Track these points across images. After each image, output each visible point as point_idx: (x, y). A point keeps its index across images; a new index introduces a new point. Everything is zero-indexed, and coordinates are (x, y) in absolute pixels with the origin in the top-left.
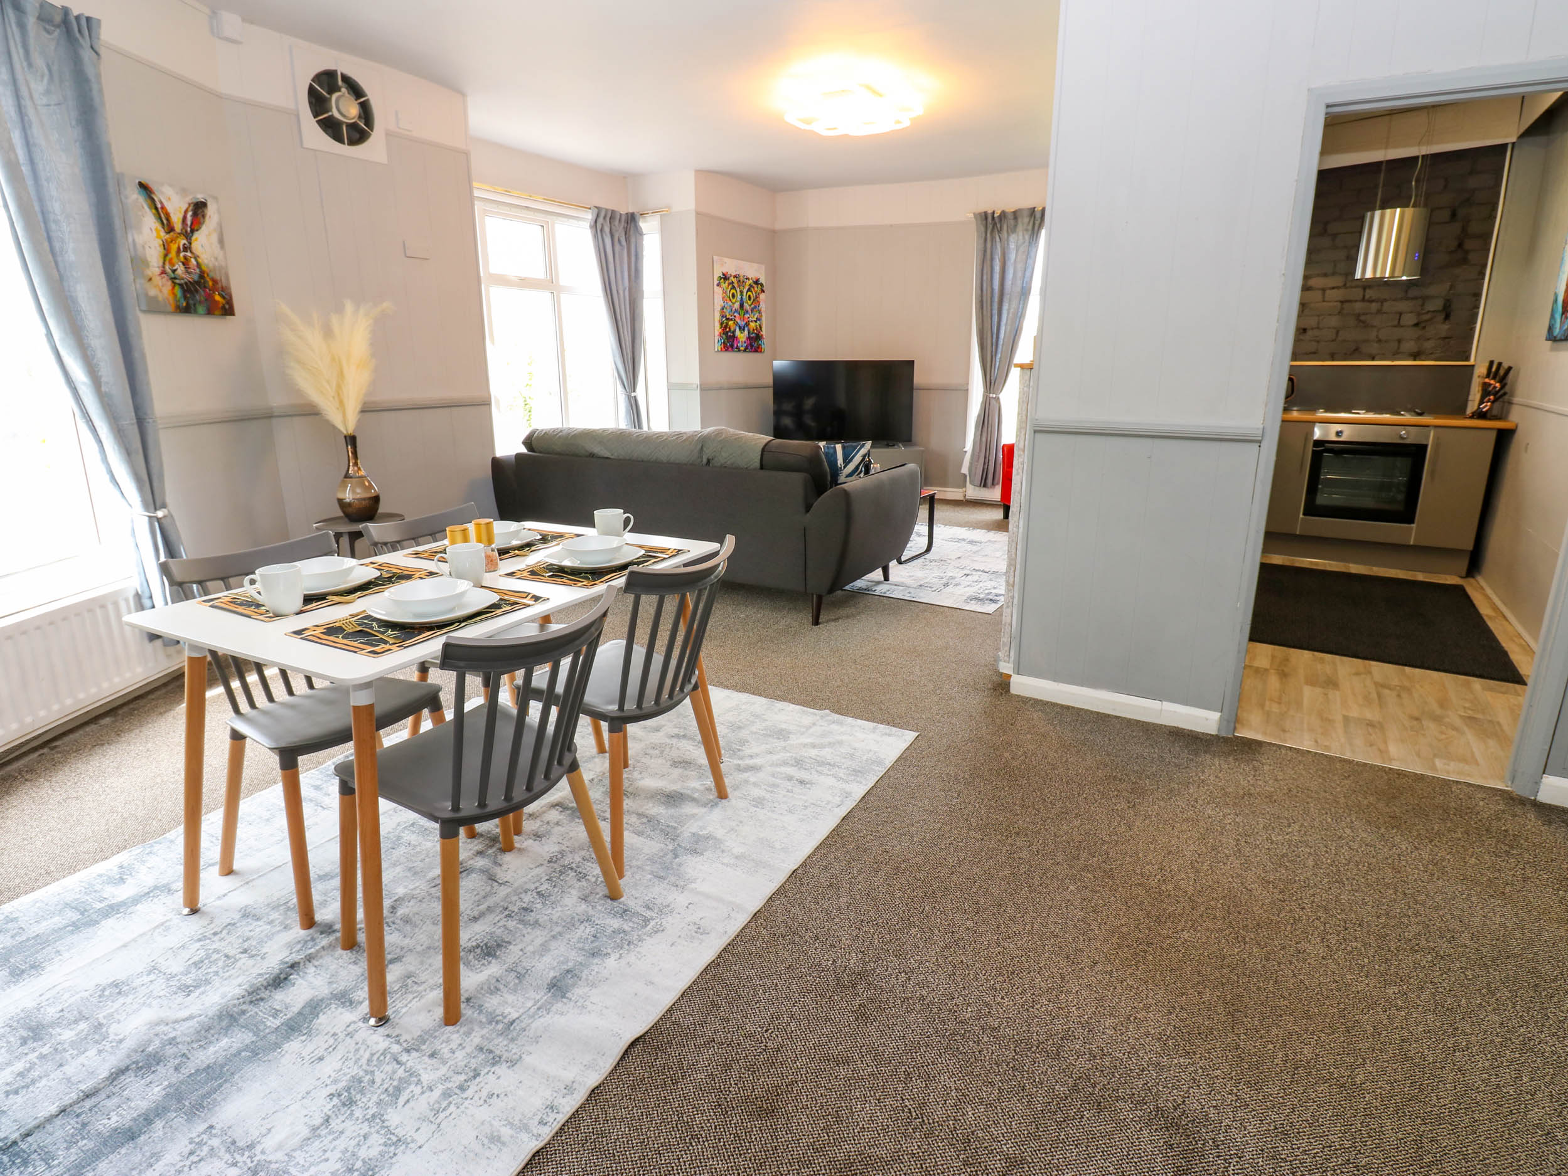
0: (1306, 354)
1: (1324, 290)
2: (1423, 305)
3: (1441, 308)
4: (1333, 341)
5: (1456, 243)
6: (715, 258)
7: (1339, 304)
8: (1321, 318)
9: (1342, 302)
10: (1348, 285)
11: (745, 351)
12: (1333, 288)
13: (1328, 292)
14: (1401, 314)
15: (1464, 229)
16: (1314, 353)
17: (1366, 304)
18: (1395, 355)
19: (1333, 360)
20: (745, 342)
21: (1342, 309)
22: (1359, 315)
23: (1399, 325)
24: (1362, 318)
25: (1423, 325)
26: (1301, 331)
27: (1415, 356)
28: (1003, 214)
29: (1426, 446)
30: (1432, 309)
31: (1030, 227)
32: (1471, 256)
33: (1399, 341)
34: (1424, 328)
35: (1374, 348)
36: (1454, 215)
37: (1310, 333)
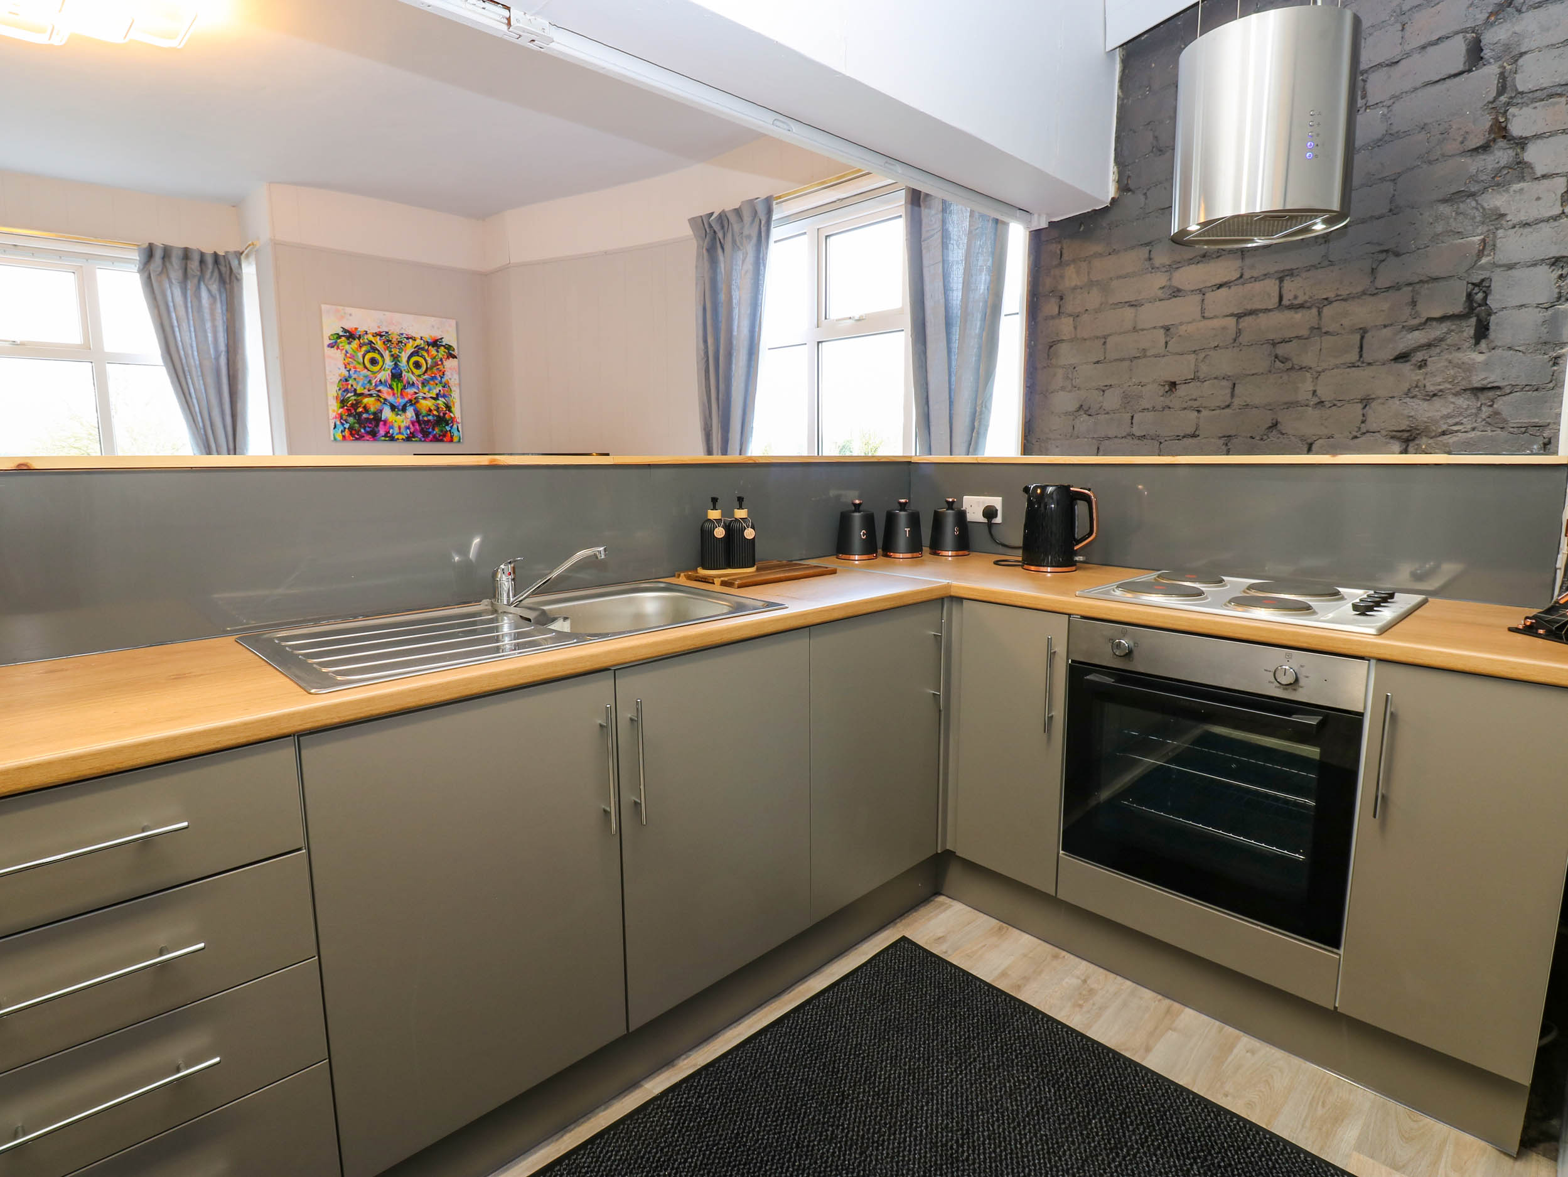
0: (1178, 438)
1: (1202, 292)
2: (1414, 303)
3: (1459, 307)
4: (1228, 406)
5: (1487, 122)
6: (323, 307)
7: (1233, 320)
8: (1202, 355)
9: (1239, 316)
10: (1247, 276)
11: (409, 439)
12: (1220, 286)
13: (1210, 296)
14: (1364, 332)
15: (1504, 83)
16: (1194, 436)
17: (1289, 314)
18: (1359, 437)
19: (1228, 453)
20: (408, 428)
21: (1239, 332)
22: (1274, 344)
23: (1361, 361)
24: (1281, 350)
25: (1419, 356)
26: (1167, 388)
27: (1408, 439)
28: (723, 218)
29: (1362, 714)
30: (1437, 314)
31: (754, 234)
32: (1532, 154)
33: (1366, 402)
34: (1423, 364)
35: (1309, 423)
36: (1476, 54)
37: (1181, 391)
